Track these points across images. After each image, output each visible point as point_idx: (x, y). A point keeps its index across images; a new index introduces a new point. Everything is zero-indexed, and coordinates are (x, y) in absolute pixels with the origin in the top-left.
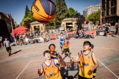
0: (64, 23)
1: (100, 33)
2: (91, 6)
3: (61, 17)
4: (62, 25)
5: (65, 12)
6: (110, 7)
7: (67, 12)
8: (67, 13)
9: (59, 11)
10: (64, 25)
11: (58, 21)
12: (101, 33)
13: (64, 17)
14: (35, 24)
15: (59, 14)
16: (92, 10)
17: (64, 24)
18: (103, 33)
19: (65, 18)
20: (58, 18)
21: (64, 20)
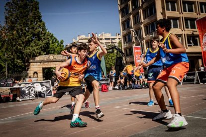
0: (36, 68)
3: (29, 50)
4: (31, 72)
5: (39, 39)
6: (144, 36)
7: (44, 39)
8: (45, 42)
9: (25, 34)
10: (36, 73)
11: (19, 61)
13: (37, 51)
15: (23, 43)
17: (36, 70)
19: (40, 54)
20: (21, 53)
21: (38, 59)
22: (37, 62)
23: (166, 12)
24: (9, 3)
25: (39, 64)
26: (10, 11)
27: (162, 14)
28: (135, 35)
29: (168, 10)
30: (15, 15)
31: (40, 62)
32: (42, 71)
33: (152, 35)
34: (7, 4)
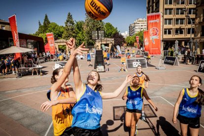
1: (134, 63)
2: (141, 19)
12: (136, 63)
14: (60, 42)
16: (142, 26)
18: (138, 63)
32: (100, 45)
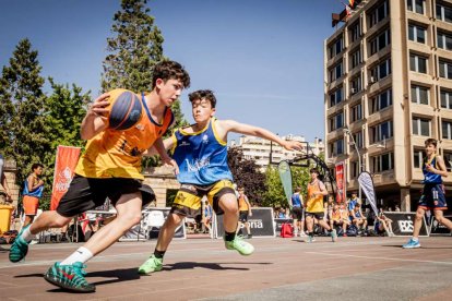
21: (158, 171)
22: (156, 177)
23: (411, 104)
24: (112, 56)
25: (161, 180)
26: (112, 73)
27: (403, 107)
28: (351, 140)
29: (414, 101)
30: (122, 81)
31: (164, 178)
32: (165, 196)
33: (382, 144)
34: (108, 59)
